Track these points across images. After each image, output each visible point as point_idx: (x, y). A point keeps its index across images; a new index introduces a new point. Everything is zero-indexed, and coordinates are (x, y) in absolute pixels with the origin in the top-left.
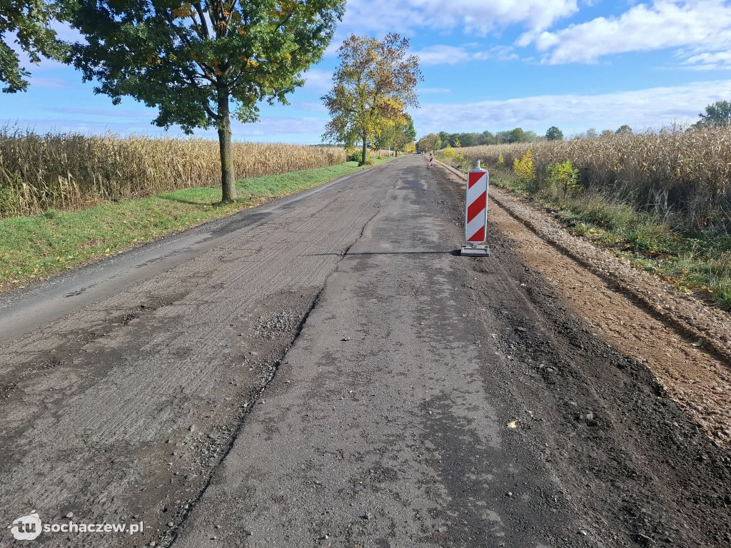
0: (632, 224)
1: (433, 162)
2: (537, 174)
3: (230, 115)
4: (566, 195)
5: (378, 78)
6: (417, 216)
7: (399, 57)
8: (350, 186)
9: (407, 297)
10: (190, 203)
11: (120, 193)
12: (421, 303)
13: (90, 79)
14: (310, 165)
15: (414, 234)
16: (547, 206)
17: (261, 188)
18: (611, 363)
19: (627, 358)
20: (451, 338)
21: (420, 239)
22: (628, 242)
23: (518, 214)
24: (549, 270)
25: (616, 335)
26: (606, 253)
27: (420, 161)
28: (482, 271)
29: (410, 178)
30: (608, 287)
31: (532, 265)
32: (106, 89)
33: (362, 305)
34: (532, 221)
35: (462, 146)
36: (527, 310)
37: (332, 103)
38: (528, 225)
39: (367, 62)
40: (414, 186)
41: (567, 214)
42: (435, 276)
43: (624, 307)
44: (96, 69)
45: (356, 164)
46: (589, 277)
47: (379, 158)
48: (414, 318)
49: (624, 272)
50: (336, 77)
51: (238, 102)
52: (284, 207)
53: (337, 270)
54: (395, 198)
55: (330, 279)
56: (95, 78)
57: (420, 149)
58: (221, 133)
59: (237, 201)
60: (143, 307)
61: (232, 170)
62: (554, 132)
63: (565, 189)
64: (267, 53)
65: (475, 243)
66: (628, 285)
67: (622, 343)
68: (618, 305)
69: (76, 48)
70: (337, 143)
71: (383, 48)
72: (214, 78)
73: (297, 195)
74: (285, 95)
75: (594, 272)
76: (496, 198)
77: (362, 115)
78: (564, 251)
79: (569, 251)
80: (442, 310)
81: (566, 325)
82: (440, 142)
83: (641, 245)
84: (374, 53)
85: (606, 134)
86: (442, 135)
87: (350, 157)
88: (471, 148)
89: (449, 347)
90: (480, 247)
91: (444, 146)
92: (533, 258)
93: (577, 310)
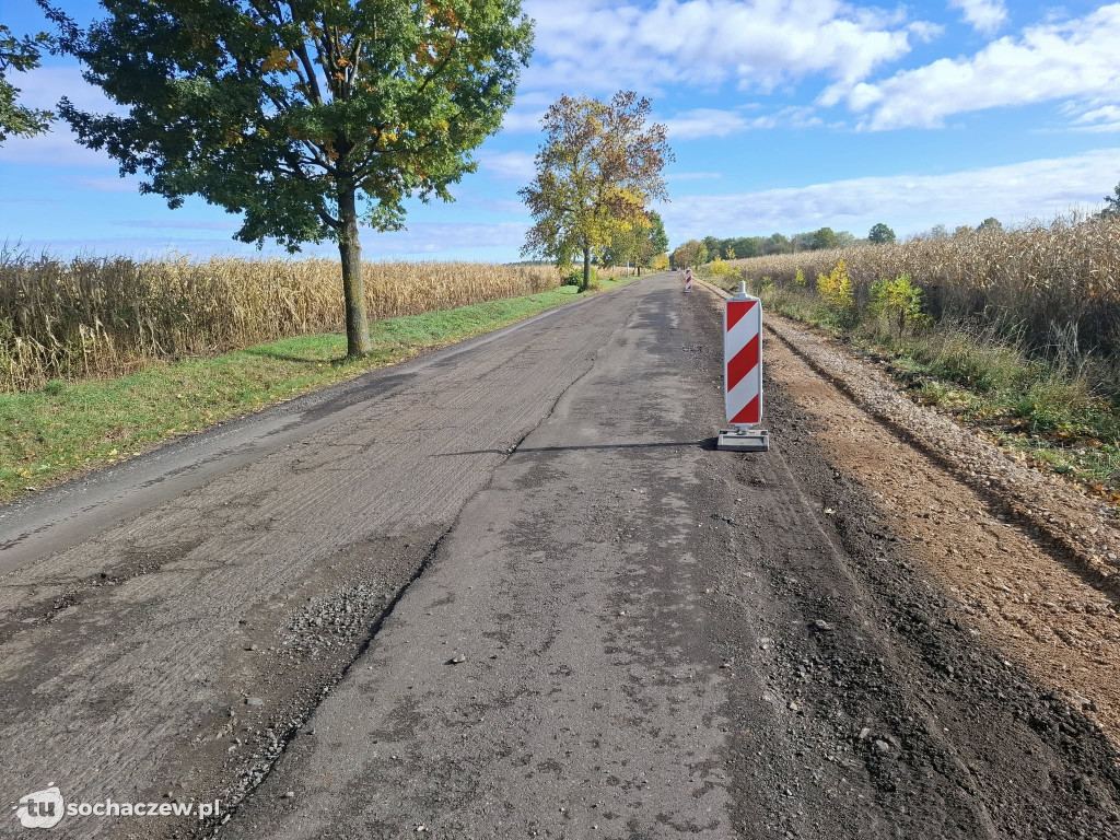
0: (1021, 383)
1: (692, 283)
2: (855, 298)
3: (358, 220)
4: (904, 333)
5: (603, 158)
6: (654, 374)
7: (636, 126)
8: (557, 325)
9: (605, 544)
10: (295, 360)
11: (188, 348)
12: (628, 560)
13: (133, 171)
14: (502, 293)
15: (641, 408)
16: (872, 351)
17: (417, 332)
18: (1016, 715)
19: (1050, 698)
20: (674, 652)
21: (652, 417)
22: (1018, 415)
23: (823, 366)
24: (879, 476)
25: (1018, 632)
26: (981, 438)
27: (674, 281)
28: (754, 483)
29: (654, 309)
30: (989, 512)
31: (847, 466)
32: (159, 186)
33: (512, 567)
34: (847, 378)
35: (738, 257)
36: (836, 575)
37: (535, 200)
38: (840, 386)
39: (586, 135)
40: (658, 322)
41: (908, 365)
42: (666, 495)
43: (1027, 559)
44: (140, 156)
45: (575, 289)
46: (953, 490)
47: (611, 279)
48: (609, 598)
49: (1018, 480)
50: (540, 159)
51: (372, 200)
52: (441, 364)
53: (487, 486)
54: (623, 343)
55: (472, 506)
56: (140, 169)
57: (676, 262)
58: (344, 249)
59: (371, 355)
60: (103, 576)
61: (362, 306)
62: (881, 232)
63: (901, 323)
64: (409, 120)
65: (744, 426)
66: (1028, 507)
67: (1032, 655)
68: (1012, 554)
69: (110, 124)
70: (544, 259)
71: (610, 114)
72: (332, 164)
73: (469, 341)
74: (447, 186)
75: (962, 479)
76: (789, 339)
77: (582, 215)
78: (904, 436)
79: (913, 436)
80: (665, 580)
81: (914, 611)
82: (705, 252)
83: (1041, 422)
84: (597, 121)
85: (962, 232)
86: (709, 243)
87: (565, 279)
88: (752, 259)
89: (667, 678)
90: (752, 433)
91: (710, 259)
92: (849, 452)
93: (934, 570)
